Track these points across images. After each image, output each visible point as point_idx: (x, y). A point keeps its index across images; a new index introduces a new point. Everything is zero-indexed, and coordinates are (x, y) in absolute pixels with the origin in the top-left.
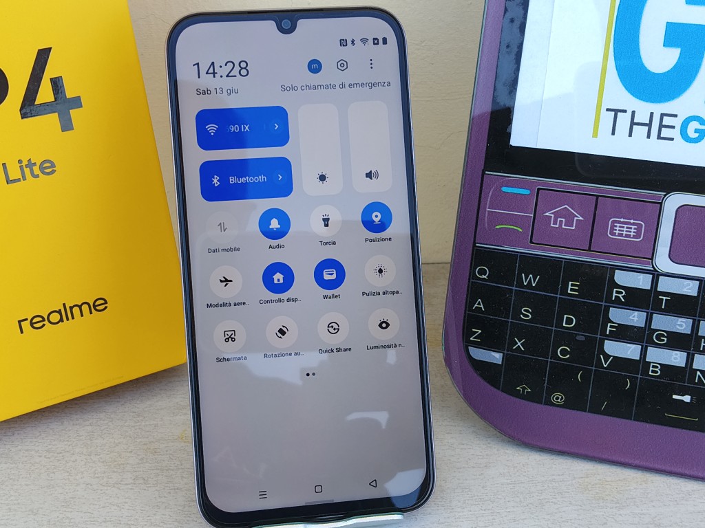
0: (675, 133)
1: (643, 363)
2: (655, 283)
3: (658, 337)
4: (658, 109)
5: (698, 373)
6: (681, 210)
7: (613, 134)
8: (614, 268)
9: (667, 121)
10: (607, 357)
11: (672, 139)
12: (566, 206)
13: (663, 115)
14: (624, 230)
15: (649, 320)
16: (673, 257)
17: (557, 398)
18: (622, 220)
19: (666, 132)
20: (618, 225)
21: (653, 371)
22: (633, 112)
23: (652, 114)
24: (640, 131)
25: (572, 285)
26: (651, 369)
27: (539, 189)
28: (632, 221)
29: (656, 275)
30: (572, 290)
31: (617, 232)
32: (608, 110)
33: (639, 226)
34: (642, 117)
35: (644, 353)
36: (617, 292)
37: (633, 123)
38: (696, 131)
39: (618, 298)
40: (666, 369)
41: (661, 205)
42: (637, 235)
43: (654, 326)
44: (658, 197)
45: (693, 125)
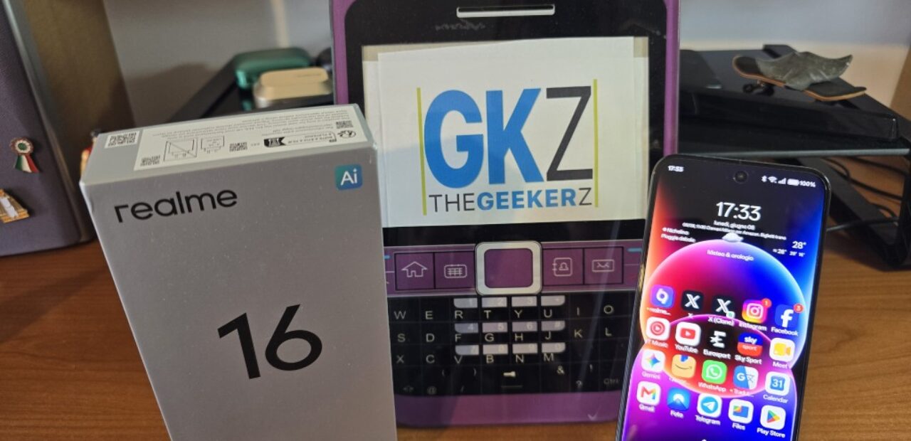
0: (475, 205)
1: (482, 357)
2: (480, 303)
3: (489, 338)
4: (462, 191)
5: (517, 356)
6: (488, 254)
7: (436, 210)
8: (452, 298)
9: (468, 198)
10: (458, 357)
11: (473, 209)
12: (415, 262)
13: (465, 195)
14: (455, 272)
15: (480, 328)
16: (489, 284)
17: (431, 391)
18: (452, 265)
19: (469, 206)
20: (450, 269)
21: (490, 361)
22: (446, 196)
23: (458, 195)
24: (453, 207)
25: (428, 313)
26: (487, 359)
27: (395, 254)
28: (458, 265)
29: (480, 298)
30: (429, 317)
31: (450, 274)
32: (430, 196)
33: (463, 268)
34: (452, 198)
35: (481, 350)
36: (458, 313)
37: (447, 203)
38: (487, 202)
39: (458, 317)
40: (497, 357)
41: (474, 252)
42: (463, 274)
43: (484, 331)
44: (471, 247)
45: (485, 199)
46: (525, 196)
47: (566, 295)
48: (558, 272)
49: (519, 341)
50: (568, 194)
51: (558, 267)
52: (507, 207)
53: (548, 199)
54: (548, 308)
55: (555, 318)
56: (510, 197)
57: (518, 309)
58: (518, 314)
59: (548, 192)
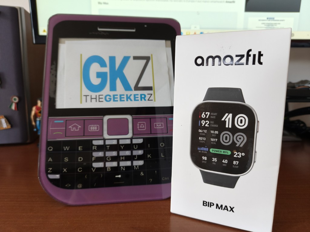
0: (103, 100)
1: (105, 168)
2: (105, 142)
3: (108, 159)
4: (98, 94)
5: (122, 167)
6: (109, 120)
7: (86, 102)
8: (92, 140)
9: (101, 97)
10: (94, 168)
12: (75, 124)
14: (93, 128)
15: (105, 154)
16: (109, 134)
17: (80, 186)
18: (92, 125)
19: (101, 100)
20: (91, 127)
21: (109, 170)
22: (91, 96)
23: (96, 96)
24: (94, 100)
25: (80, 147)
26: (108, 169)
27: (66, 120)
28: (95, 125)
29: (105, 140)
30: (80, 149)
31: (91, 129)
32: (84, 96)
33: (98, 126)
35: (105, 165)
36: (94, 147)
37: (91, 98)
38: (109, 98)
39: (94, 149)
40: (112, 168)
41: (102, 120)
42: (97, 130)
43: (107, 155)
44: (101, 118)
45: (108, 97)
46: (125, 97)
47: (144, 138)
48: (140, 128)
49: (123, 160)
50: (143, 96)
51: (140, 126)
52: (117, 101)
53: (135, 98)
54: (136, 144)
55: (139, 149)
56: (118, 97)
57: (122, 145)
58: (122, 147)
59: (135, 95)
